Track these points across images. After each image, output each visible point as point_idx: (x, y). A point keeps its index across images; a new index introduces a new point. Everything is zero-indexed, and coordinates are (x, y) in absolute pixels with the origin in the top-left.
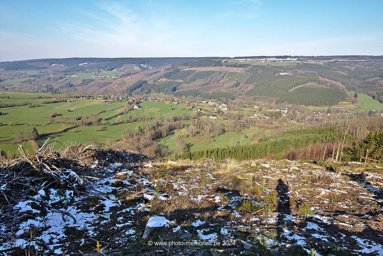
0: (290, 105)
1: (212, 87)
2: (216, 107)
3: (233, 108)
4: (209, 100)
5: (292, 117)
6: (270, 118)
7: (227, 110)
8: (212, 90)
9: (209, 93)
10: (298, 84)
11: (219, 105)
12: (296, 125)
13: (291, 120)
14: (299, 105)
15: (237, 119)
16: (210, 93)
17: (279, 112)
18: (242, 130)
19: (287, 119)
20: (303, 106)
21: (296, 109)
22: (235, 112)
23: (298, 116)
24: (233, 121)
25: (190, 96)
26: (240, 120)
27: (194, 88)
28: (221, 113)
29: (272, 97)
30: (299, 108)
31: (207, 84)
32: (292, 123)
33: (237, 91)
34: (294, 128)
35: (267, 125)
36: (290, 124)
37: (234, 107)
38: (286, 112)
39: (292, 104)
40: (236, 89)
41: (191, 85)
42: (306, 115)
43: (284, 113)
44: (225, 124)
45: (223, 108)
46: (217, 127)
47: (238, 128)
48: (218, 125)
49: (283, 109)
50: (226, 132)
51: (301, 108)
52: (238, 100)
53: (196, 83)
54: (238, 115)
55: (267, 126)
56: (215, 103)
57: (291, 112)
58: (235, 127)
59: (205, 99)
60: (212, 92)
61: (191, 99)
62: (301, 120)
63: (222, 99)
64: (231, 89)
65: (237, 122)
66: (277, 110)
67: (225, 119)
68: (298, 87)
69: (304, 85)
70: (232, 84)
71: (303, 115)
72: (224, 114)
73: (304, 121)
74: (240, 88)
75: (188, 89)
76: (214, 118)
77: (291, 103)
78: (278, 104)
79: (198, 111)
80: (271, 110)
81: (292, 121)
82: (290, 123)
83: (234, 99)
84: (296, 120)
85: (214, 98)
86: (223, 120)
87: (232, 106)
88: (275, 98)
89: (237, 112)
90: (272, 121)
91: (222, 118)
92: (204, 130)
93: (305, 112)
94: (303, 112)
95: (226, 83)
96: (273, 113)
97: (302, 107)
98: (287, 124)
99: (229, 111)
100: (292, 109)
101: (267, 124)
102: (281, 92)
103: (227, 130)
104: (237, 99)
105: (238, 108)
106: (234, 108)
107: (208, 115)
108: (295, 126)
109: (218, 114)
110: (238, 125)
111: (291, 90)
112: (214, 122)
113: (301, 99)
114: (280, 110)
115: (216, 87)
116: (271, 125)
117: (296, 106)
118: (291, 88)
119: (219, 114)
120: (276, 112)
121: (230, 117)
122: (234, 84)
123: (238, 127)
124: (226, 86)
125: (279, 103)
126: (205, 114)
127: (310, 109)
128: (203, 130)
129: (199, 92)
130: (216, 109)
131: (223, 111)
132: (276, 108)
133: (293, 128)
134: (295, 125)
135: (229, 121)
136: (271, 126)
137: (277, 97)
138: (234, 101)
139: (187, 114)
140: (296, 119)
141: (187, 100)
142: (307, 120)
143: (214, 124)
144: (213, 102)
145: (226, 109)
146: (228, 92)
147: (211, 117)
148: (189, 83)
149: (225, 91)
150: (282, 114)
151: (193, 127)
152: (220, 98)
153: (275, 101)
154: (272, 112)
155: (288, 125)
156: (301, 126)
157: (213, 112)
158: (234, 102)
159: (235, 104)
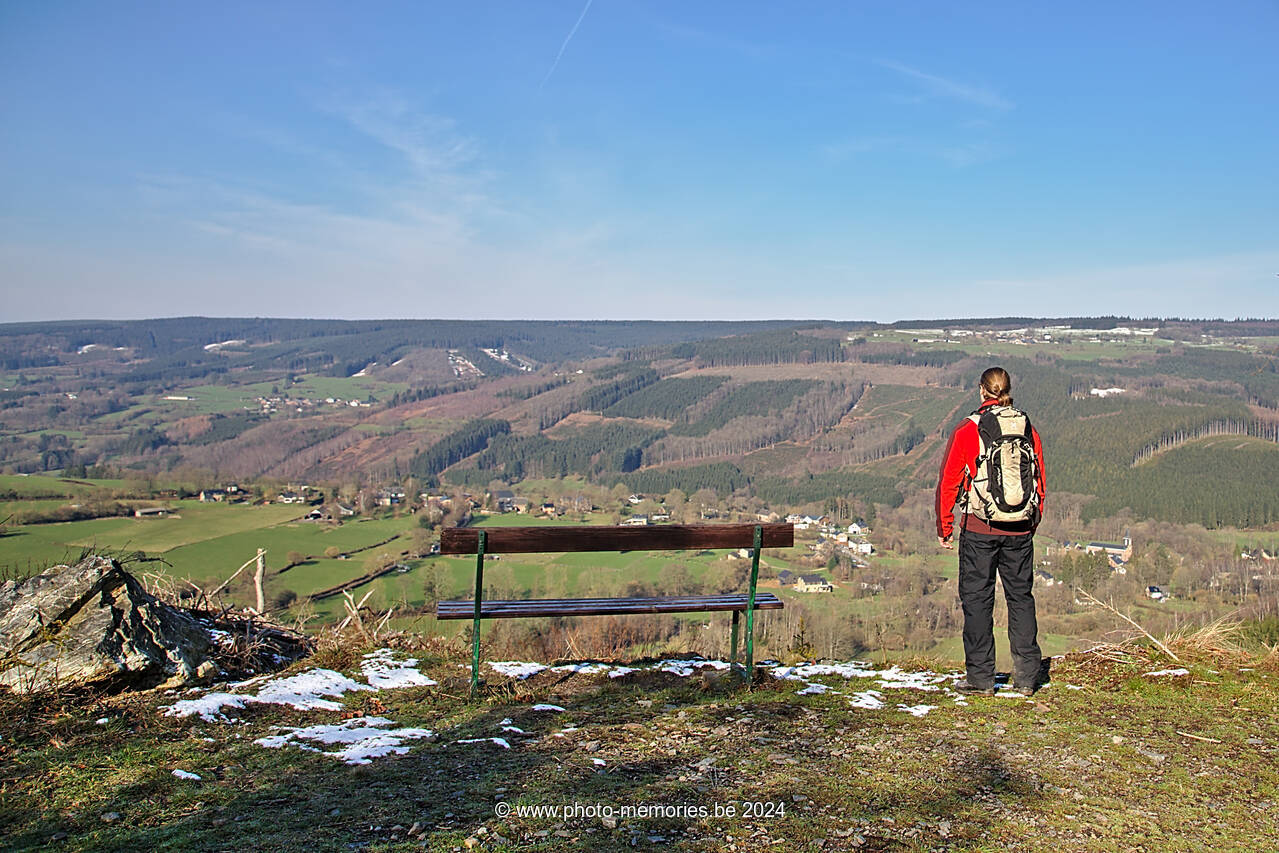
0: (1142, 527)
1: (803, 452)
2: (821, 540)
3: (897, 545)
4: (788, 508)
5: (1154, 576)
6: (1061, 582)
7: (873, 551)
8: (804, 462)
9: (790, 476)
10: (1167, 437)
11: (833, 530)
12: (1173, 613)
13: (1152, 590)
14: (1180, 526)
15: (916, 590)
16: (791, 479)
17: (1096, 558)
18: (937, 640)
19: (1135, 585)
20: (1196, 527)
21: (1169, 544)
22: (904, 562)
23: (1180, 571)
24: (899, 600)
25: (701, 490)
26: (930, 598)
27: (722, 457)
28: (843, 568)
29: (1062, 490)
30: (1181, 537)
31: (778, 435)
32: (1155, 605)
33: (914, 469)
34: (1166, 626)
35: (1048, 617)
36: (1145, 610)
37: (902, 540)
38: (1126, 554)
39: (1151, 519)
40: (909, 459)
41: (708, 440)
42: (1210, 565)
43: (1119, 561)
44: (865, 619)
45: (851, 544)
46: (827, 629)
47: (922, 634)
48: (830, 621)
49: (1114, 543)
50: (869, 650)
51: (1190, 537)
52: (919, 506)
53: (730, 431)
54: (922, 574)
55: (1050, 621)
56: (816, 522)
57: (1147, 557)
58: (909, 627)
59: (771, 507)
60: (800, 473)
61: (710, 505)
62: (1194, 589)
63: (849, 503)
64: (887, 457)
65: (917, 607)
66: (1089, 548)
67: (862, 594)
68: (1170, 448)
69: (1191, 440)
70: (892, 438)
71: (1199, 566)
72: (856, 571)
73: (1201, 595)
74: (925, 456)
75: (692, 462)
76: (813, 588)
77: (1144, 515)
78: (1093, 523)
79: (739, 557)
80: (1064, 551)
81: (1156, 595)
82: (1149, 604)
83: (898, 502)
84: (1172, 592)
85: (811, 499)
86: (854, 597)
87: (891, 533)
88: (1076, 495)
89: (915, 561)
90: (1068, 598)
91: (846, 588)
92: (771, 643)
93: (1207, 556)
94: (1196, 556)
95: (864, 432)
96: (1074, 563)
97: (1192, 534)
98: (1136, 609)
99: (881, 555)
100: (1151, 541)
101: (1048, 611)
102: (1100, 470)
103: (871, 641)
104: (913, 505)
105: (921, 544)
106: (901, 544)
107: (785, 574)
108: (1170, 616)
109: (831, 569)
110: (919, 617)
111: (1140, 462)
112: (814, 607)
113: (1186, 500)
114: (1101, 548)
115: (819, 450)
116: (1067, 616)
117: (1166, 528)
118: (1141, 453)
119: (836, 569)
120: (1087, 556)
121: (885, 583)
122: (900, 438)
123: (922, 628)
124: (862, 444)
125: (1096, 515)
126: (774, 574)
127: (1224, 541)
128: (765, 643)
129: (745, 473)
130: (819, 547)
131: (850, 559)
132: (1084, 539)
133: (1159, 626)
134: (1167, 611)
135: (878, 602)
136: (1067, 621)
137: (1086, 494)
138: (901, 510)
139: (690, 572)
140: (1172, 584)
141: (689, 511)
142: (1219, 589)
143: (815, 614)
144: (808, 520)
145: (866, 548)
146: (873, 473)
147: (801, 586)
148: (697, 435)
149: (859, 468)
150: (1112, 562)
151: (718, 633)
152: (838, 499)
153: (1077, 508)
154: (1068, 557)
155: (1138, 612)
156: (1192, 616)
157: (808, 564)
158: (900, 517)
159: (904, 523)
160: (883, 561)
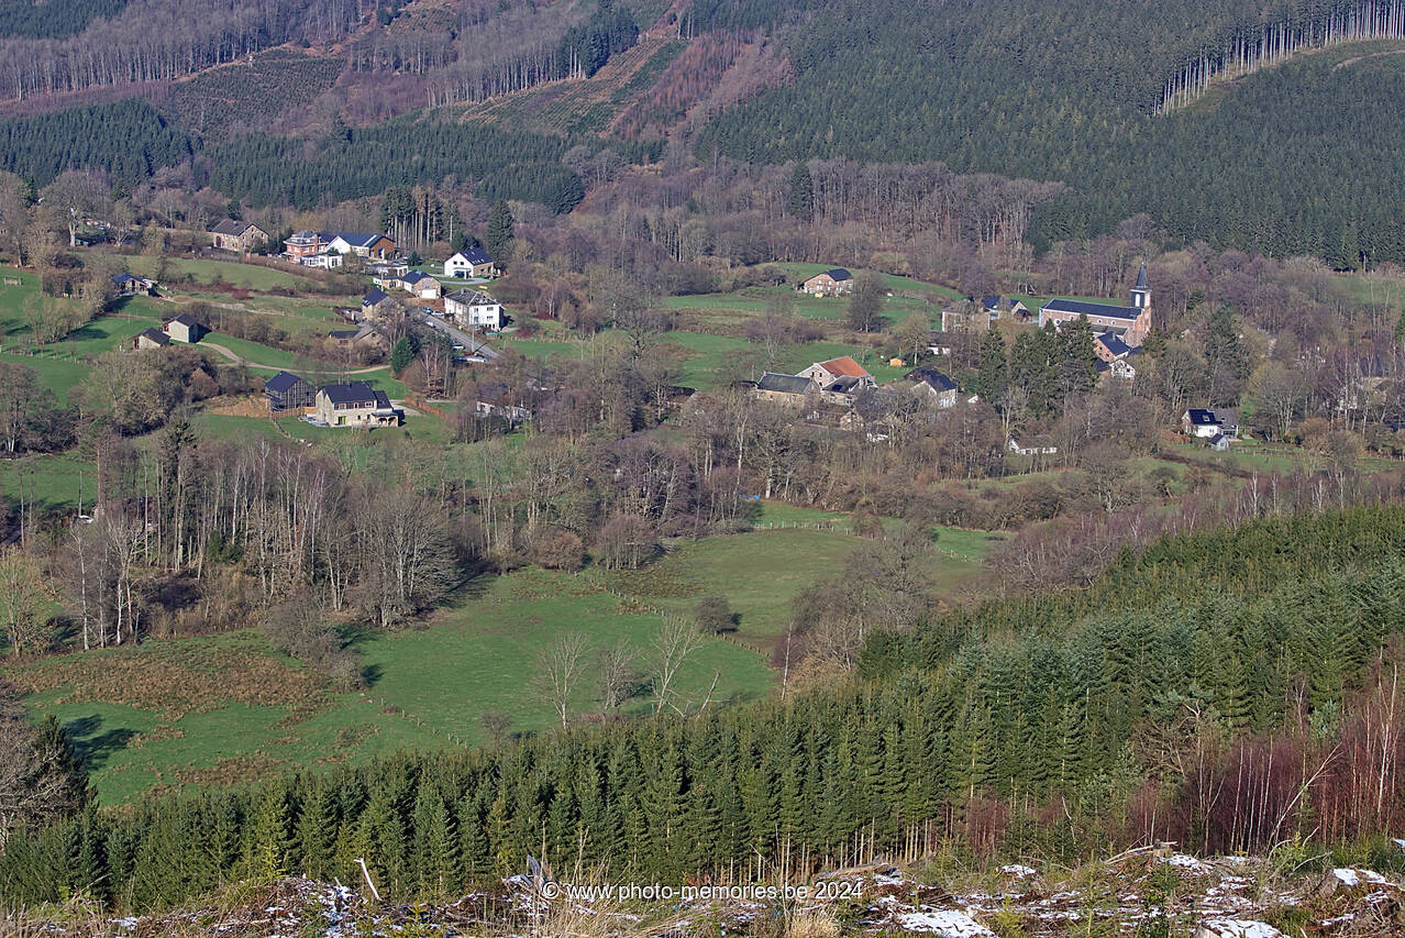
0: (1178, 262)
1: (327, 72)
2: (375, 295)
3: (566, 306)
4: (289, 215)
5: (1204, 385)
6: (974, 399)
7: (504, 321)
8: (328, 97)
9: (294, 134)
10: (1245, 40)
11: (403, 269)
12: (1246, 475)
13: (1198, 418)
14: (1271, 263)
15: (613, 420)
16: (299, 142)
17: (1063, 339)
18: (667, 542)
19: (1156, 406)
20: (1308, 265)
21: (1242, 304)
22: (586, 349)
23: (1267, 373)
24: (572, 446)
25: (69, 174)
26: (649, 440)
27: (121, 87)
28: (431, 366)
29: (982, 169)
30: (1271, 288)
31: (263, 31)
32: (1203, 455)
33: (610, 114)
34: (1230, 509)
35: (942, 485)
36: (1181, 469)
37: (579, 294)
38: (1137, 329)
39: (1201, 244)
40: (597, 89)
41: (88, 43)
42: (1339, 361)
43: (1118, 347)
44: (486, 491)
45: (450, 306)
46: (389, 521)
47: (629, 527)
48: (399, 499)
49: (1107, 302)
50: (496, 571)
51: (1293, 289)
52: (623, 208)
53: (138, 22)
54: (629, 379)
55: (945, 494)
56: (361, 250)
57: (1188, 339)
58: (597, 513)
59: (249, 214)
60: (319, 126)
61: (90, 210)
62: (1298, 415)
63: (445, 201)
64: (541, 86)
65: (617, 461)
66: (1045, 316)
67: (477, 430)
68: (1253, 69)
69: (1306, 49)
70: (553, 36)
71: (1312, 361)
72: (463, 373)
73: (1317, 431)
74: (639, 81)
75: (47, 100)
76: (355, 417)
77: (1181, 233)
78: (1058, 253)
79: (165, 341)
80: (982, 321)
81: (1205, 431)
82: (1187, 451)
83: (569, 197)
84: (1244, 421)
85: (348, 191)
86: (459, 439)
87: (552, 276)
88: (1019, 182)
89: (612, 345)
90: (993, 437)
91: (435, 416)
92: (249, 557)
93: (1332, 337)
94: (1306, 336)
95: (484, 20)
96: (1008, 351)
97: (1297, 281)
98: (1154, 464)
99: (526, 331)
100: (1198, 297)
101: (943, 469)
102: (1078, 119)
103: (500, 547)
104: (608, 207)
105: (628, 304)
106: (576, 303)
107: (283, 382)
108: (1240, 483)
109: (399, 369)
110: (622, 486)
111: (1181, 99)
112: (356, 466)
113: (1287, 198)
114: (1075, 316)
115: (367, 66)
116: (988, 483)
117: (1236, 266)
118: (1180, 80)
119: (414, 369)
120: (1040, 334)
121: (535, 402)
122: (575, 36)
123: (630, 515)
124: (478, 51)
125: (1066, 232)
126: (254, 383)
127: (1374, 299)
128: (236, 555)
129: (180, 128)
130: (369, 312)
131: (448, 343)
132: (1032, 291)
133: (1212, 510)
134: (1231, 470)
135: (522, 449)
136: (989, 494)
137: (1041, 179)
138: (579, 220)
139: (42, 382)
140: (1246, 405)
141: (40, 226)
142: (1356, 416)
143: (359, 483)
144: (341, 245)
145: (488, 315)
146: (507, 126)
147: (323, 411)
148: (58, 32)
149: (470, 112)
150: (1102, 350)
151: (117, 532)
152: (417, 192)
153: (1019, 214)
154: (994, 338)
155: (1162, 473)
156: (1292, 485)
157: (342, 357)
158: (575, 237)
159: (583, 251)
160: (531, 347)
